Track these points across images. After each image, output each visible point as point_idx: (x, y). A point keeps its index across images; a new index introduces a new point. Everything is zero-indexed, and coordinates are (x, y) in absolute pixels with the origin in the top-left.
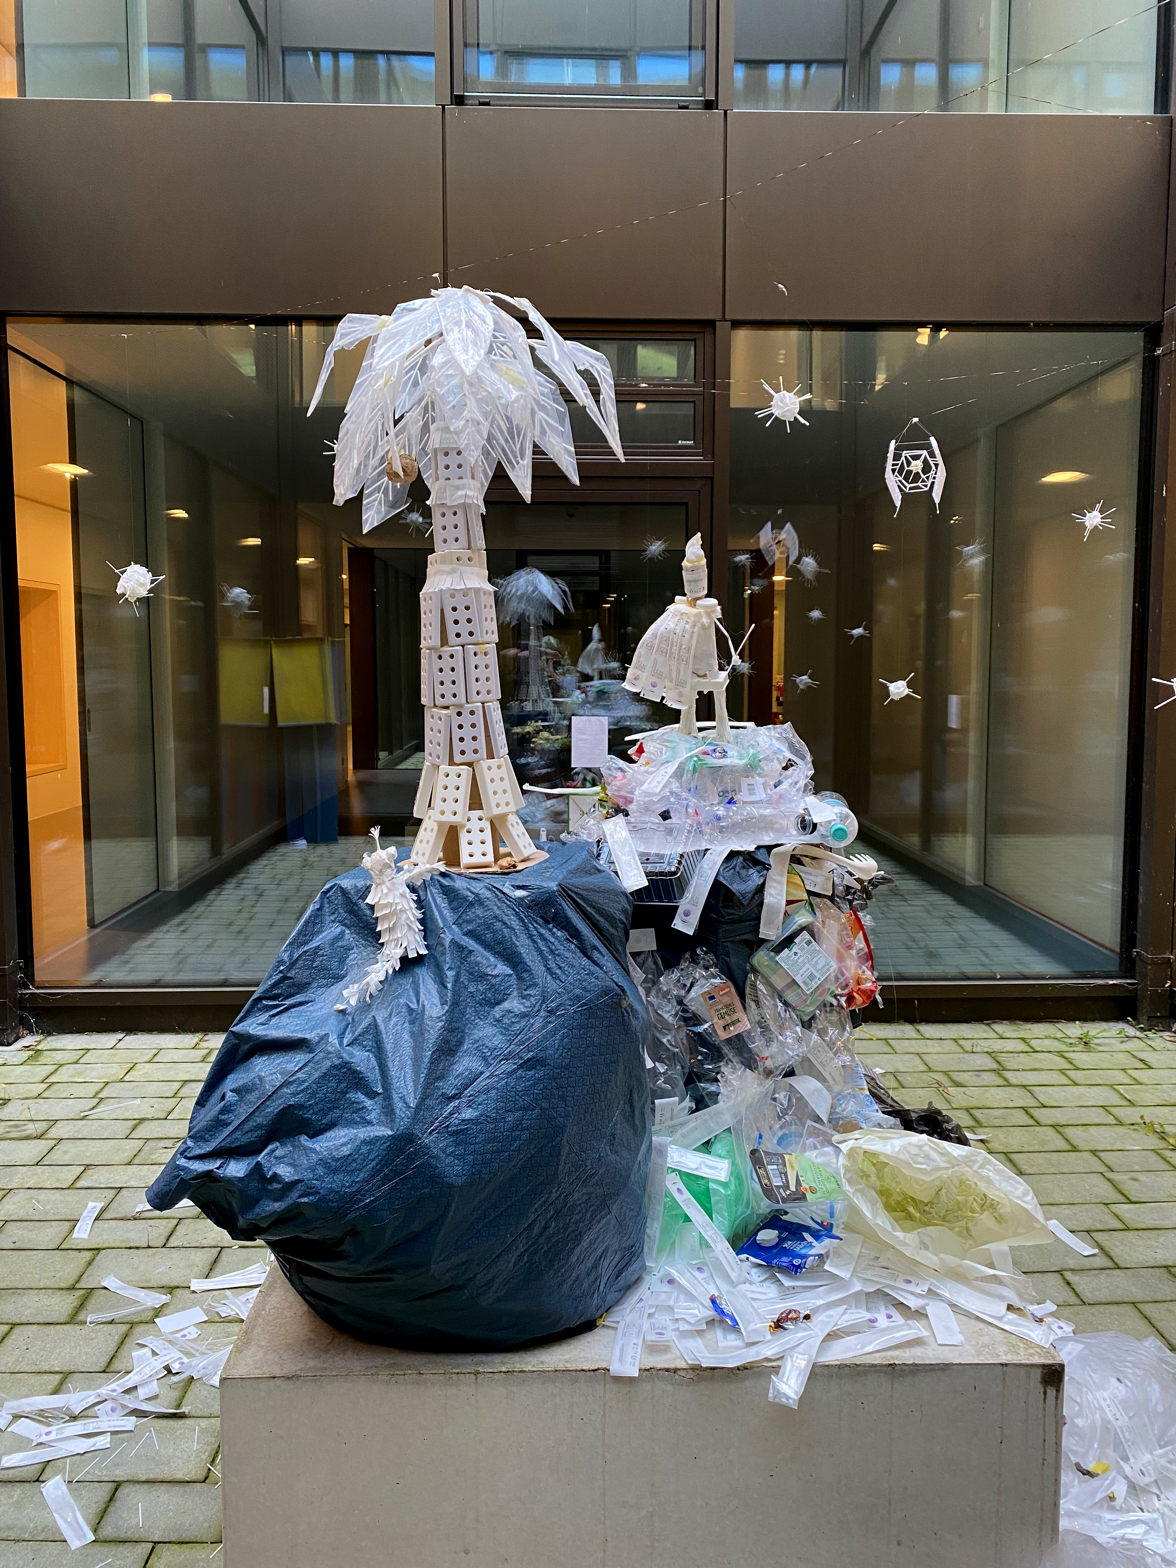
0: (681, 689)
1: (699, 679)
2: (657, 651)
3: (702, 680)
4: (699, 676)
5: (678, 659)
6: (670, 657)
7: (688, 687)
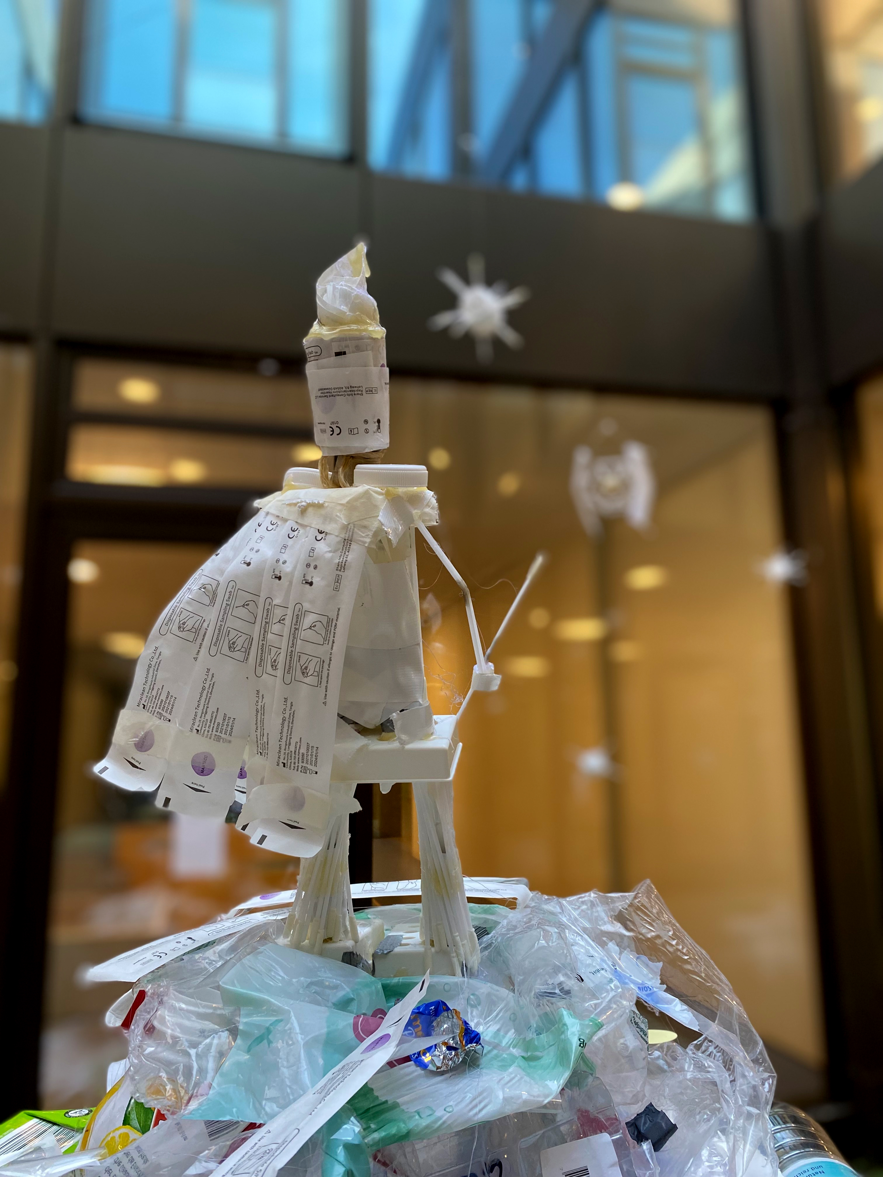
0: (299, 780)
1: (362, 741)
2: (216, 642)
3: (376, 745)
4: (363, 731)
5: (289, 669)
6: (260, 662)
7: (325, 770)
